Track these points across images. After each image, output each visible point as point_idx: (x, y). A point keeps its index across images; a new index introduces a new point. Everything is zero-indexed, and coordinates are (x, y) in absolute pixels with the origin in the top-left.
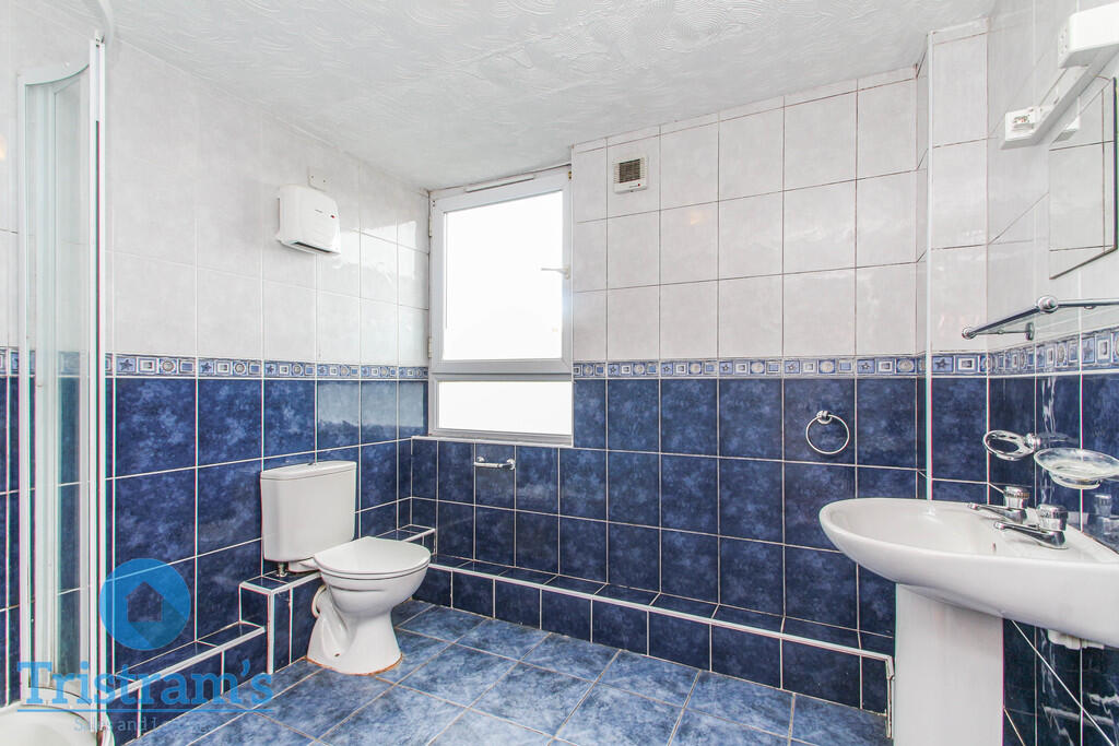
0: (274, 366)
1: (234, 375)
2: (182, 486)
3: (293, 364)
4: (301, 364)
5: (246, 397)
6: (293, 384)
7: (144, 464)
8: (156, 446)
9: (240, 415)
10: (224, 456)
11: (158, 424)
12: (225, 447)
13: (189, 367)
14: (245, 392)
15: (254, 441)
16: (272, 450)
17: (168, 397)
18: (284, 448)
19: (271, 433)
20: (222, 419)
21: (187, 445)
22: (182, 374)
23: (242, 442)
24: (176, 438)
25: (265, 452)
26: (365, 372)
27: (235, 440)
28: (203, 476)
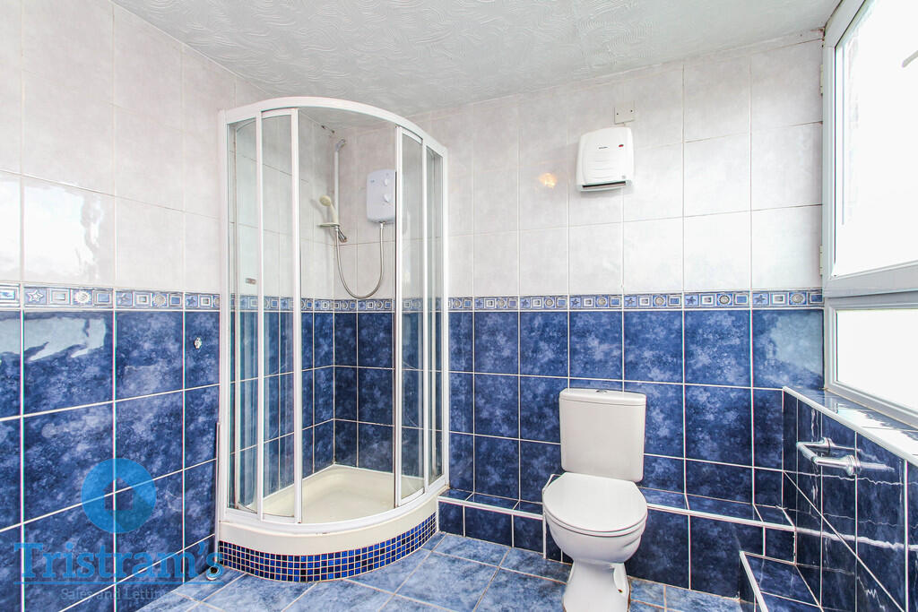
0: (578, 300)
1: (545, 308)
2: (510, 386)
3: (597, 297)
4: (606, 296)
5: (555, 326)
6: (597, 316)
7: (489, 367)
8: (495, 357)
9: (549, 340)
10: (537, 370)
11: (496, 342)
12: (539, 364)
13: (514, 303)
14: (554, 322)
15: (561, 362)
16: (577, 372)
17: (501, 325)
18: (588, 372)
19: (576, 357)
20: (536, 342)
21: (513, 358)
22: (509, 308)
23: (551, 362)
24: (506, 353)
25: (571, 373)
26: (691, 300)
27: (546, 359)
28: (523, 382)
